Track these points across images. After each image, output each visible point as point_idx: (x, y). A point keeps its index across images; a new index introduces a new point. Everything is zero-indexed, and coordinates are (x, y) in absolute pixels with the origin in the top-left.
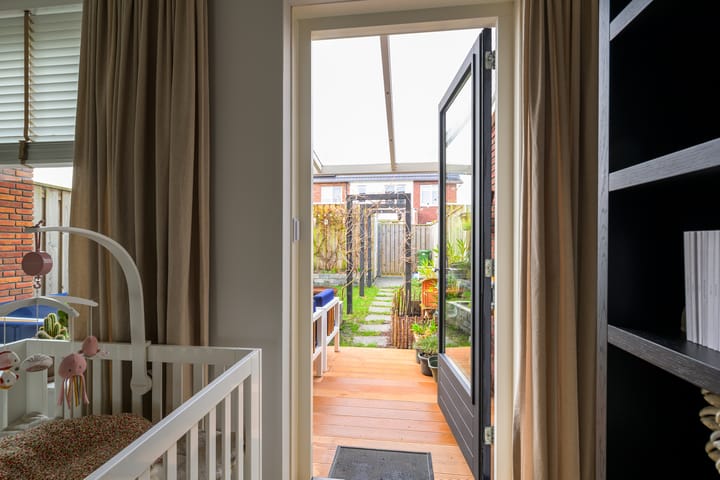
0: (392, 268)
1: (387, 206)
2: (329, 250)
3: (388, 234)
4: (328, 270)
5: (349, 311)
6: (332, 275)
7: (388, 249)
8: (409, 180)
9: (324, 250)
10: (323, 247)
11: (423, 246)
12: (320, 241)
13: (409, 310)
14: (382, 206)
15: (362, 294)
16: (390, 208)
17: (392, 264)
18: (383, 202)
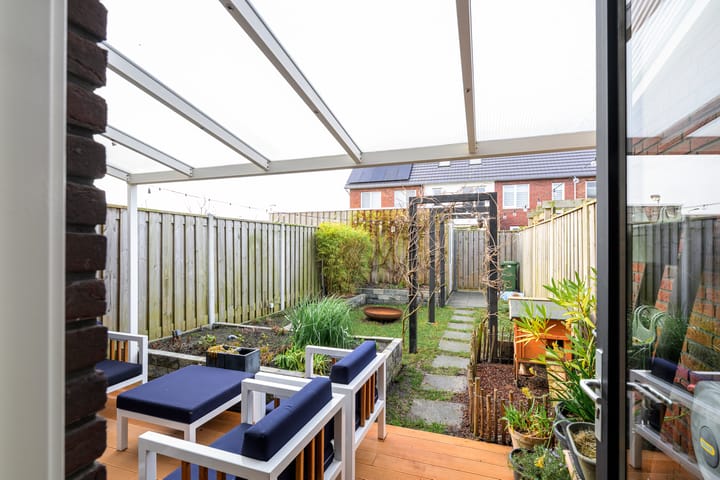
0: (471, 282)
1: (463, 210)
2: (397, 260)
3: (466, 242)
4: (394, 284)
5: (413, 349)
6: (398, 291)
7: (466, 260)
8: (490, 181)
9: (391, 260)
10: (390, 257)
11: (508, 257)
12: (387, 251)
13: (495, 353)
14: (458, 210)
15: (432, 319)
16: (467, 213)
17: (471, 277)
18: (459, 205)
